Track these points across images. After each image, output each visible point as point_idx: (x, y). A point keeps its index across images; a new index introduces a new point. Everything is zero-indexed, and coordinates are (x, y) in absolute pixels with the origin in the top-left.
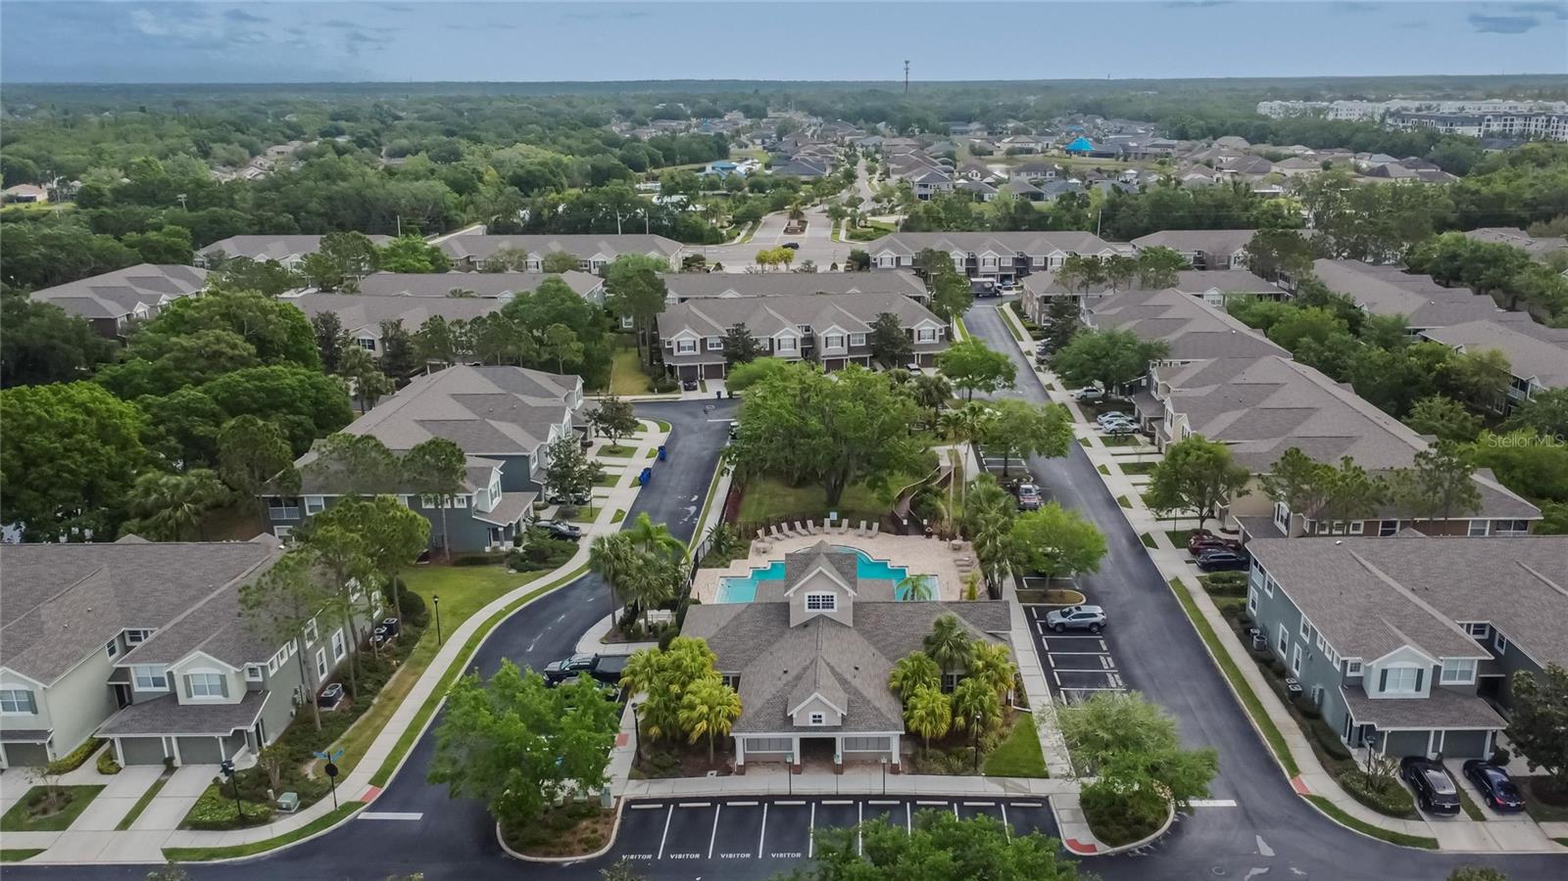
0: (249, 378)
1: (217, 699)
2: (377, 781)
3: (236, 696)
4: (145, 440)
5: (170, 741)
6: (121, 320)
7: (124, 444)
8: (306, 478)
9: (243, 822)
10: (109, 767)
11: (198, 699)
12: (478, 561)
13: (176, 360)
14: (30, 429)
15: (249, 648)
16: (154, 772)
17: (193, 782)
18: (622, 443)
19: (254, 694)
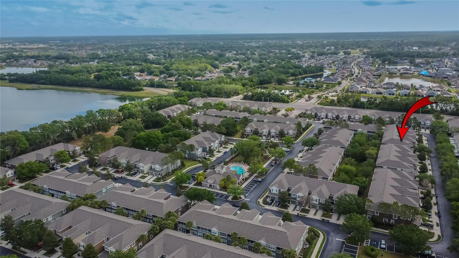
0: (177, 132)
1: (158, 170)
2: (170, 181)
3: (160, 170)
4: (163, 139)
5: (154, 173)
6: (172, 115)
7: (160, 140)
8: (178, 147)
9: (157, 182)
10: (149, 175)
11: (157, 170)
12: (195, 160)
13: (172, 127)
14: (150, 137)
15: (162, 165)
16: (152, 176)
17: (155, 177)
18: (226, 146)
19: (162, 170)
